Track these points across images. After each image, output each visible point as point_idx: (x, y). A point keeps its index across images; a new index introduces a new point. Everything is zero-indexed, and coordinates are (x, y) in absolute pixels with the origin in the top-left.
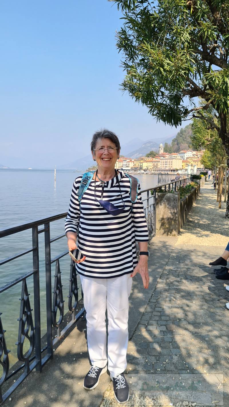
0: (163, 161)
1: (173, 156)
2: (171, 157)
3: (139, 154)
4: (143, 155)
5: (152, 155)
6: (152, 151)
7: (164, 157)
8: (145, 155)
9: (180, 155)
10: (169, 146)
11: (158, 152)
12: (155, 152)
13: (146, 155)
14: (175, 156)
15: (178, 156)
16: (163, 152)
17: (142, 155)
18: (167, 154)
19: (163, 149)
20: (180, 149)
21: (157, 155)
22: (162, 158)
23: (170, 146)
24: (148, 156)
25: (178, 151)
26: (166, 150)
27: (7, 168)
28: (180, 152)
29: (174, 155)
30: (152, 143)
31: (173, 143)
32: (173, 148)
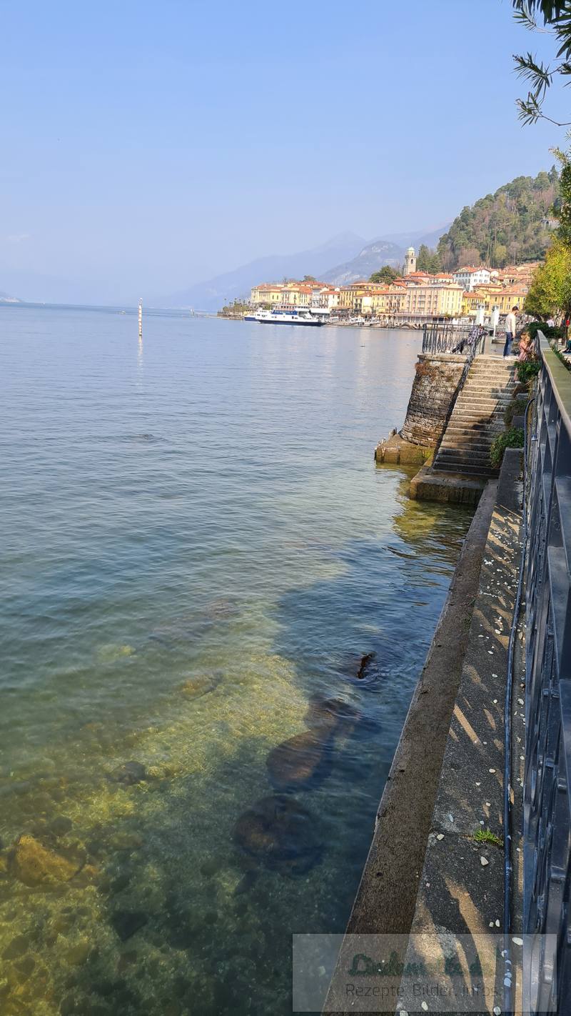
0: (413, 293)
1: (440, 280)
2: (434, 283)
3: (353, 273)
4: (361, 277)
5: (387, 276)
6: (388, 267)
7: (417, 283)
8: (366, 277)
9: (458, 279)
10: (430, 254)
11: (401, 269)
12: (394, 270)
13: (370, 277)
14: (444, 280)
15: (453, 280)
16: (414, 271)
17: (359, 276)
18: (425, 275)
19: (415, 261)
20: (458, 261)
21: (399, 278)
22: (412, 285)
23: (432, 254)
24: (376, 279)
25: (452, 267)
26: (421, 266)
27: (18, 301)
28: (460, 271)
29: (442, 278)
30: (387, 247)
31: (443, 246)
32: (441, 259)
